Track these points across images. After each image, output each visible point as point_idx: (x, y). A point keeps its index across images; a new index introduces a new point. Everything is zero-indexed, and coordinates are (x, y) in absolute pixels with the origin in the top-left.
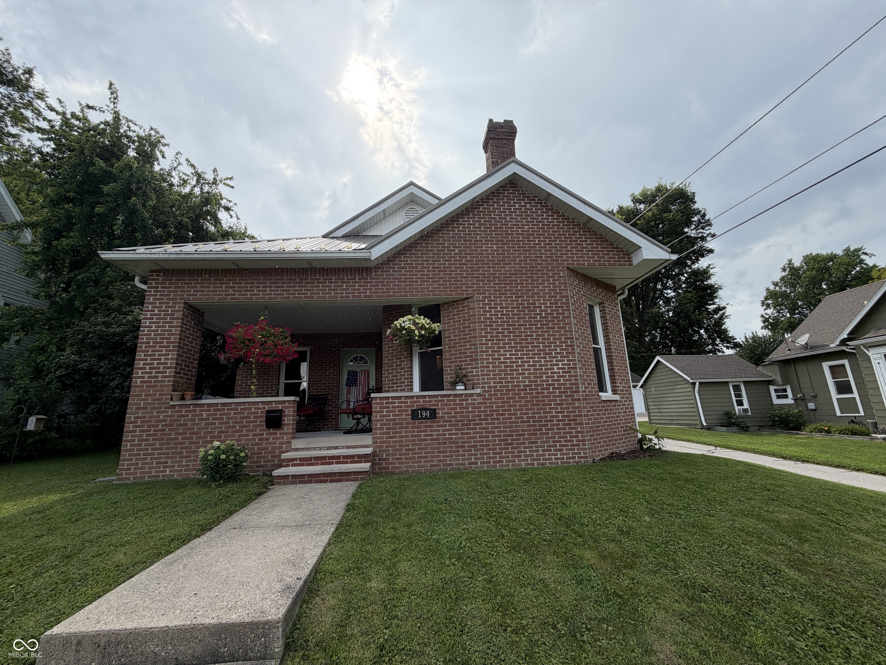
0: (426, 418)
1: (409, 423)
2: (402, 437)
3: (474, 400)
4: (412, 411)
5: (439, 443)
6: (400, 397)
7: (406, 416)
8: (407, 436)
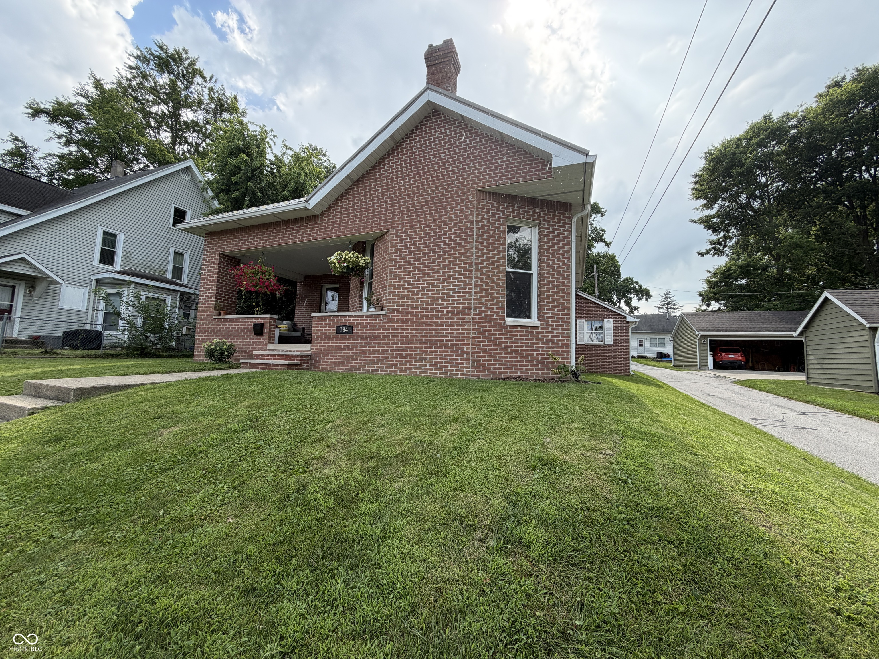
0: (345, 333)
1: (334, 336)
2: (329, 346)
3: (381, 320)
4: (337, 327)
5: (353, 353)
6: (330, 316)
7: (333, 331)
8: (332, 346)
